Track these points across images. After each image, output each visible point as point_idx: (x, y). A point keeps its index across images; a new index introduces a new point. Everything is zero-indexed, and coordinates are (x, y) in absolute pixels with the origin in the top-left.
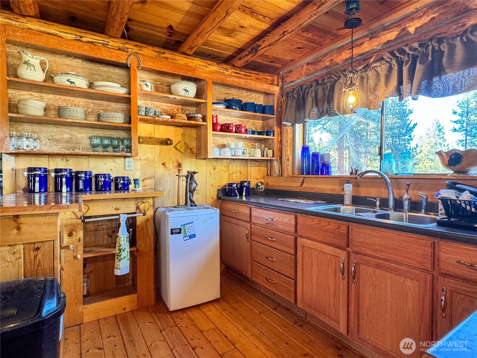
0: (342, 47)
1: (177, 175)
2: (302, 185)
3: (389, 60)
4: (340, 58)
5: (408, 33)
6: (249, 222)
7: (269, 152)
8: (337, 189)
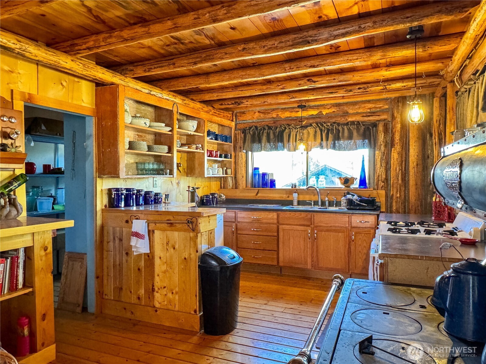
0: (285, 109)
1: (187, 191)
2: (257, 195)
3: (314, 127)
4: (283, 115)
5: (322, 114)
6: (234, 222)
7: (229, 171)
8: (284, 197)
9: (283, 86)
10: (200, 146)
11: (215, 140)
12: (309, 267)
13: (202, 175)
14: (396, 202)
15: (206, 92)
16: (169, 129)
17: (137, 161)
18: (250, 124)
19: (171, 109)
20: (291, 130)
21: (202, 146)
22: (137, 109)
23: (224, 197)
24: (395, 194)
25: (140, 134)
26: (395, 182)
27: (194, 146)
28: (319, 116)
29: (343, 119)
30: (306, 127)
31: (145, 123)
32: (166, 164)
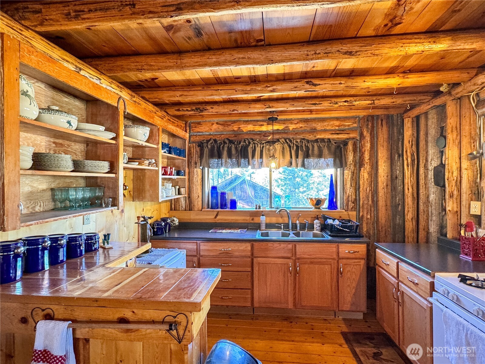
0: (247, 121)
1: (136, 223)
2: (216, 217)
3: (282, 143)
4: (246, 128)
5: (289, 129)
6: (196, 256)
7: (182, 190)
8: (248, 219)
9: (274, 87)
10: (153, 161)
11: (169, 153)
12: (291, 306)
13: (155, 198)
14: (367, 224)
15: (164, 89)
16: (113, 135)
17: (53, 186)
18: (206, 136)
19: (116, 105)
20: (256, 145)
21: (155, 160)
22: (53, 99)
23: (177, 222)
24: (365, 215)
25: (60, 141)
26: (366, 202)
27: (147, 162)
28: (285, 131)
29: (312, 136)
30: (273, 142)
31: (69, 122)
32: (106, 188)
